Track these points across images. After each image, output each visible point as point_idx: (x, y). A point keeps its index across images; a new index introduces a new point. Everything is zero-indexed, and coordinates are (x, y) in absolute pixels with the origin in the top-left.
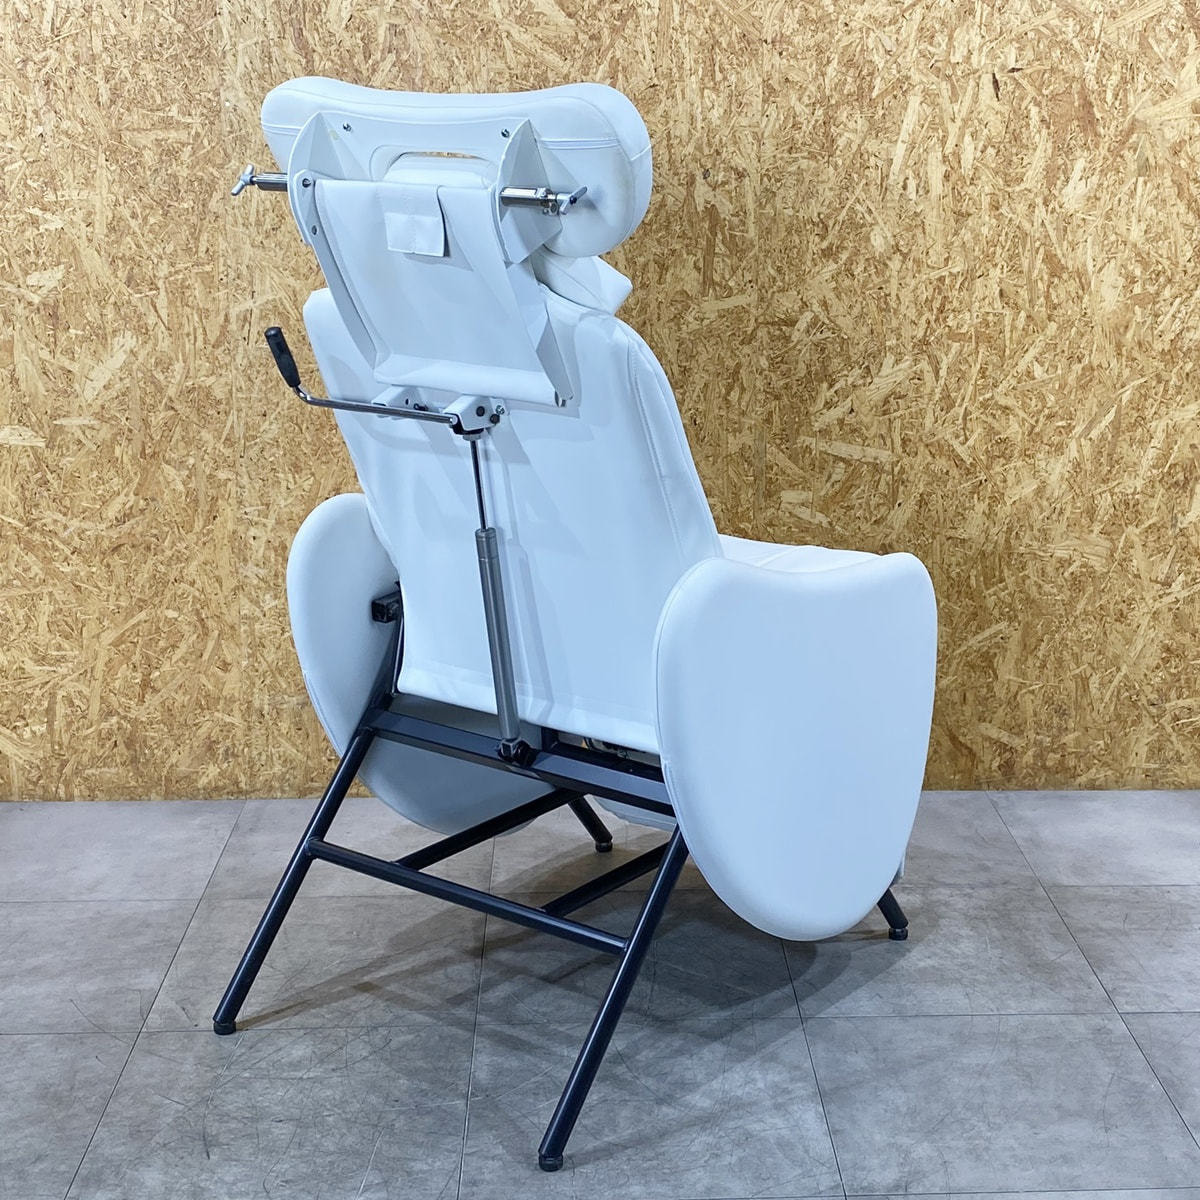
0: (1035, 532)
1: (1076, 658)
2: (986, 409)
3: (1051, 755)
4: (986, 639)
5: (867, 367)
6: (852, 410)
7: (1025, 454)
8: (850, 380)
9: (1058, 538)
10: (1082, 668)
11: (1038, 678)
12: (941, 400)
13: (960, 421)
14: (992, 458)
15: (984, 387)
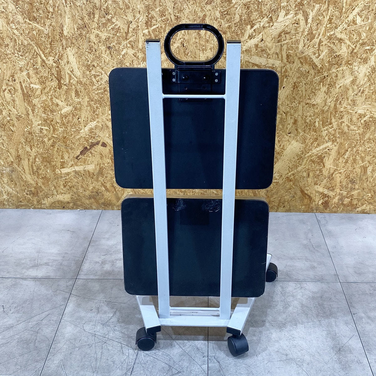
0: (349, 101)
1: (363, 159)
2: (330, 40)
3: (346, 199)
4: (321, 150)
5: (271, 17)
6: (262, 40)
7: (348, 63)
8: (262, 24)
9: (360, 104)
10: (364, 163)
11: (344, 167)
12: (308, 34)
13: (317, 46)
14: (331, 64)
15: (331, 28)
